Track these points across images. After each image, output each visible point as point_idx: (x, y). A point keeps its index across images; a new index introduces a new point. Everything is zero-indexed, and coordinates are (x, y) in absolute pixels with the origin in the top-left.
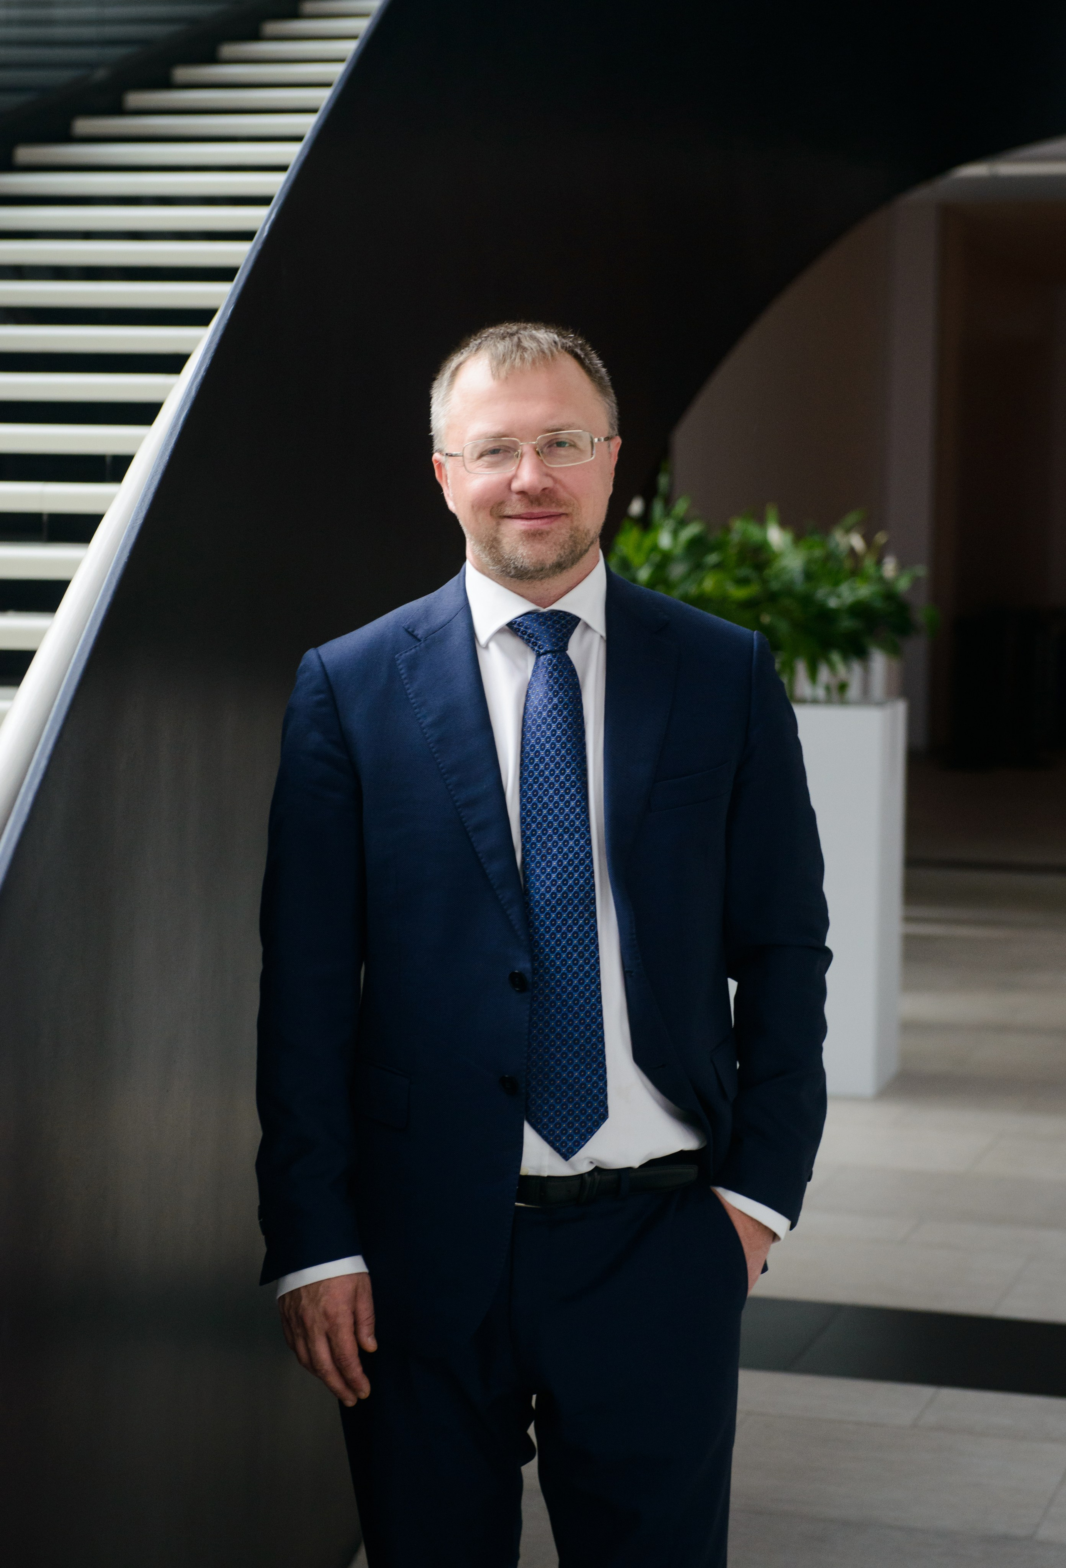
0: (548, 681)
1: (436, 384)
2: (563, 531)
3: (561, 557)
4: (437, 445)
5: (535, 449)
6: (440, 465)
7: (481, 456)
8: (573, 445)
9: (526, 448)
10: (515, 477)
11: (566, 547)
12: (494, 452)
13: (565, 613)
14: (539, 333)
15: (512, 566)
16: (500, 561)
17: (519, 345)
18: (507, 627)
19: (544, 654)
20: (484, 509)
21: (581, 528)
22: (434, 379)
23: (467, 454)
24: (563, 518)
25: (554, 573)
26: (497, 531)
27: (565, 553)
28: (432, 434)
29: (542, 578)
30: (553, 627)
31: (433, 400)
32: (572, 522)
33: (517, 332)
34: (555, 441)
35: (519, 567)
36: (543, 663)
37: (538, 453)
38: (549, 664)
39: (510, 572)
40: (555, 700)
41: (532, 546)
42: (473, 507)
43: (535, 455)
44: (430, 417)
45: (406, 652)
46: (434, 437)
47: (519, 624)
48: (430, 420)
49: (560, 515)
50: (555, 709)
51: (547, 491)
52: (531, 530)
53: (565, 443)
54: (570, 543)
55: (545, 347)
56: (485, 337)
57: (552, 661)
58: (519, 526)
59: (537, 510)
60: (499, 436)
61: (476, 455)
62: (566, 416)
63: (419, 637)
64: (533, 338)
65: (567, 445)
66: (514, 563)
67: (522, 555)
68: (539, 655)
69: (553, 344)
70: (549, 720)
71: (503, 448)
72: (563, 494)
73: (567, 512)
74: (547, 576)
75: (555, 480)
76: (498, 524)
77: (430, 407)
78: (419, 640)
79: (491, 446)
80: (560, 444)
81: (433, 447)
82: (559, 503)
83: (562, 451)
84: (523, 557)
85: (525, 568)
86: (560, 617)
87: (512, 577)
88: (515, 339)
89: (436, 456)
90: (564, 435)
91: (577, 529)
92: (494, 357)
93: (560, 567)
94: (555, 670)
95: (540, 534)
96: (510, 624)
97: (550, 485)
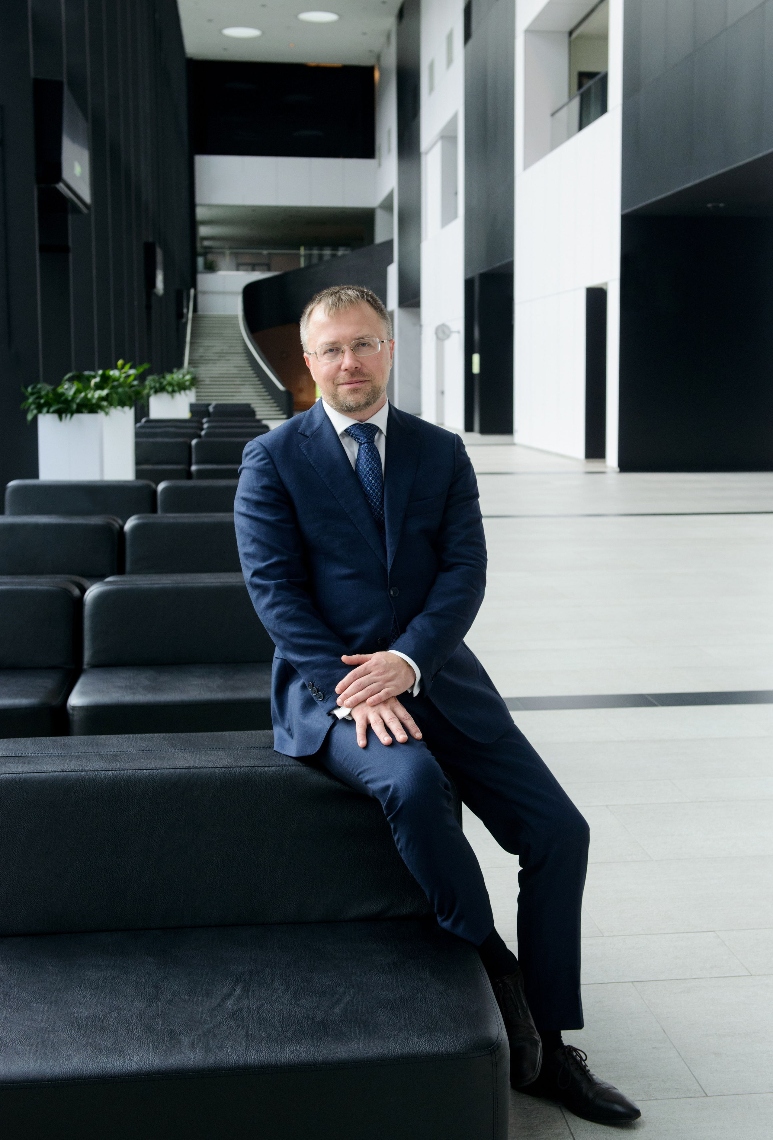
0: (366, 457)
1: (302, 319)
2: (368, 388)
3: (368, 400)
4: (305, 349)
5: (351, 348)
6: (307, 359)
7: (325, 353)
8: (369, 345)
9: (346, 347)
10: (342, 363)
11: (370, 395)
12: (331, 350)
13: (373, 425)
14: (349, 291)
15: (345, 406)
16: (339, 404)
17: (340, 299)
18: (344, 432)
19: (363, 444)
20: (330, 381)
21: (377, 386)
22: (301, 317)
23: (318, 353)
24: (367, 382)
25: (366, 407)
26: (336, 391)
27: (369, 398)
28: (302, 343)
29: (360, 410)
30: (368, 431)
31: (301, 327)
32: (372, 384)
33: (338, 291)
34: (360, 343)
35: (348, 406)
36: (363, 448)
37: (352, 350)
38: (367, 449)
39: (344, 409)
40: (370, 466)
41: (353, 396)
42: (324, 379)
43: (351, 351)
44: (300, 335)
45: (304, 443)
46: (303, 345)
47: (351, 430)
48: (300, 337)
49: (365, 381)
50: (370, 470)
51: (358, 369)
52: (352, 388)
53: (366, 344)
54: (372, 393)
55: (352, 298)
56: (324, 295)
57: (368, 447)
58: (347, 387)
59: (355, 379)
60: (333, 343)
61: (323, 353)
62: (364, 332)
63: (308, 435)
64: (346, 294)
65: (367, 345)
66: (345, 405)
67: (349, 401)
68: (360, 445)
69: (357, 297)
70: (368, 476)
71: (335, 348)
72: (365, 370)
73: (369, 379)
74: (362, 409)
75: (362, 364)
76: (337, 388)
77: (300, 331)
78: (308, 437)
79: (329, 348)
80: (364, 345)
81: (303, 350)
82: (364, 375)
83: (365, 349)
84: (350, 402)
85: (351, 407)
86: (370, 426)
87: (345, 411)
88: (337, 295)
89: (305, 355)
90: (364, 341)
91: (375, 387)
92: (327, 304)
93: (368, 404)
94: (369, 451)
95: (357, 390)
96: (346, 431)
97: (359, 366)
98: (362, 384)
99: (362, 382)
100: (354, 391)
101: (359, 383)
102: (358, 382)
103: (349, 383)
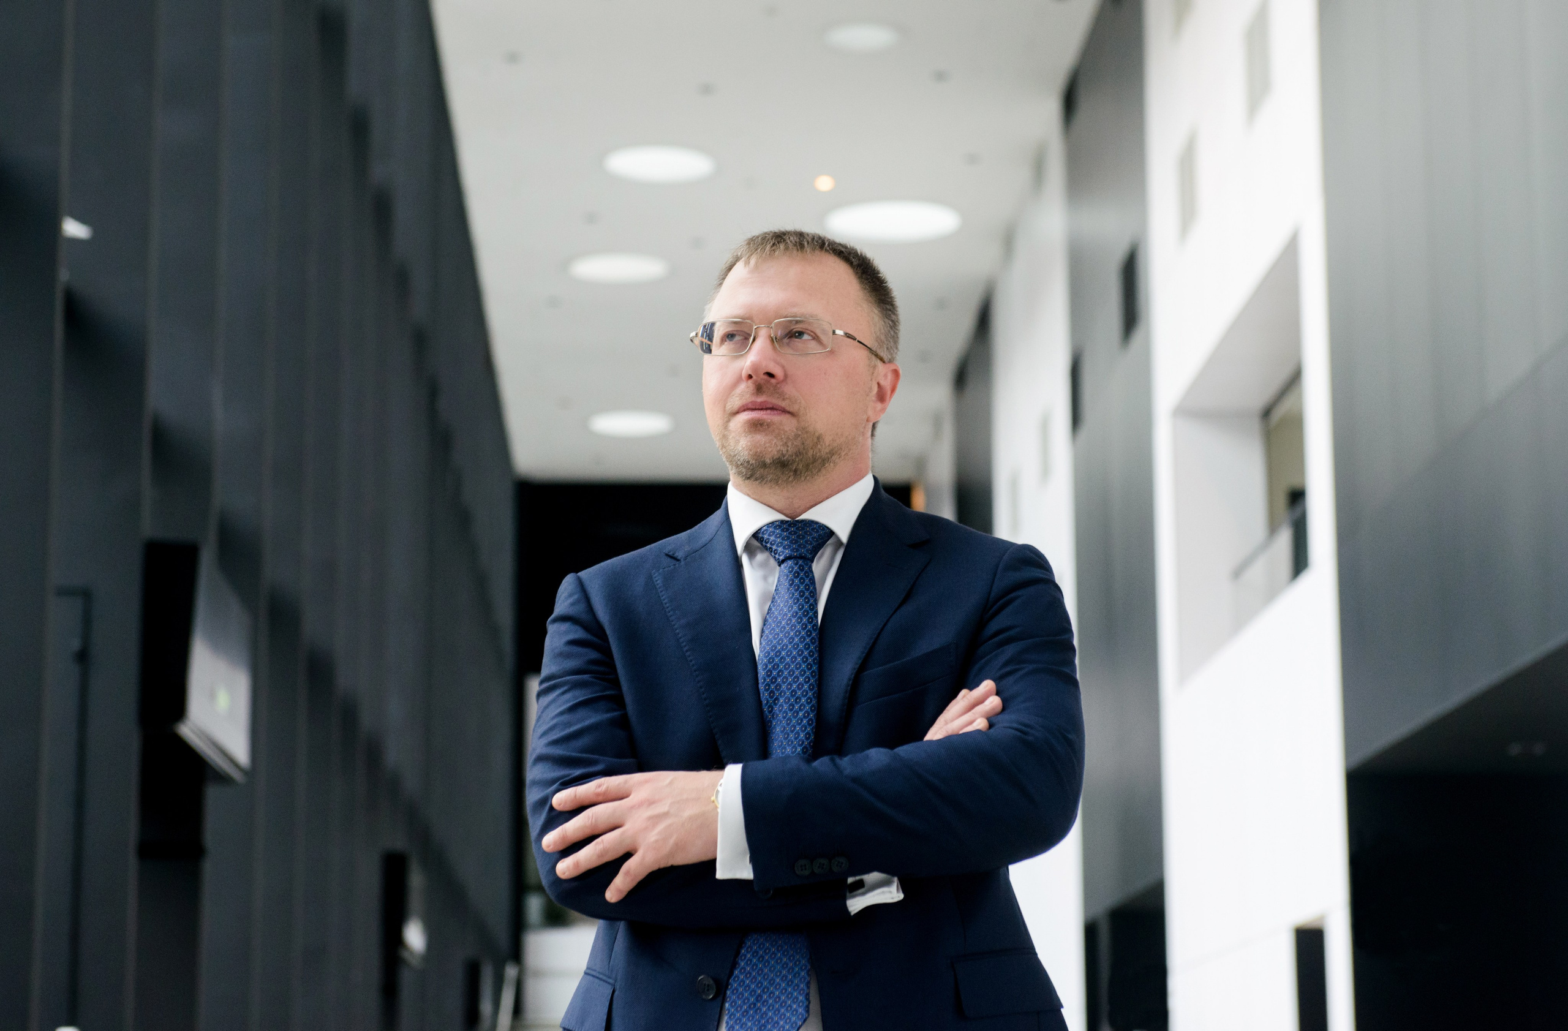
5: (771, 336)
7: (722, 342)
8: (814, 337)
9: (762, 332)
12: (732, 337)
13: (818, 523)
18: (751, 538)
19: (785, 560)
21: (810, 431)
32: (798, 421)
34: (795, 332)
37: (772, 339)
38: (791, 571)
41: (753, 438)
45: (665, 569)
47: (763, 533)
52: (753, 422)
54: (798, 443)
57: (793, 568)
58: (744, 417)
59: (762, 401)
67: (743, 447)
68: (780, 563)
71: (742, 332)
73: (794, 409)
75: (782, 369)
79: (728, 330)
80: (802, 336)
86: (815, 527)
91: (804, 430)
94: (796, 577)
95: (761, 425)
96: (756, 535)
97: (777, 371)
98: (774, 414)
99: (775, 412)
100: (756, 426)
101: (769, 411)
102: (767, 409)
103: (750, 406)
